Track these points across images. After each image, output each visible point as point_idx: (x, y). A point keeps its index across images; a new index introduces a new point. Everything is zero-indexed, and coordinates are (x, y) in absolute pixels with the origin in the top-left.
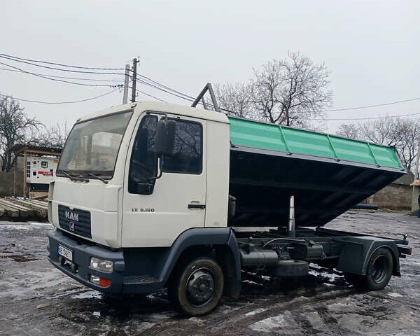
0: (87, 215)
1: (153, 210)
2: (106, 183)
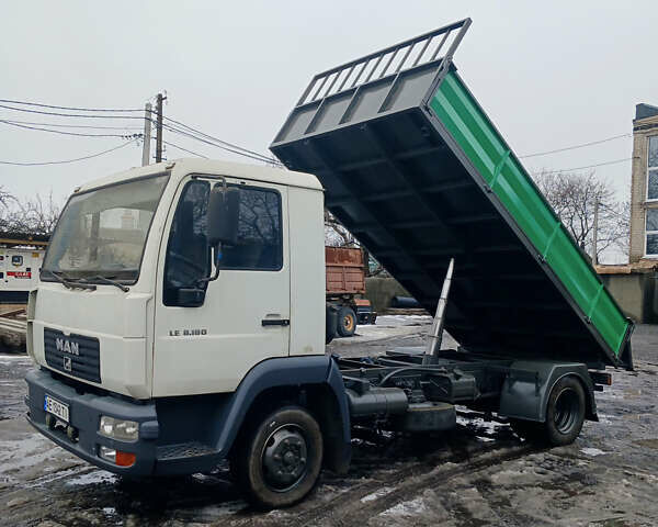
0: (94, 345)
1: (204, 332)
2: (126, 290)
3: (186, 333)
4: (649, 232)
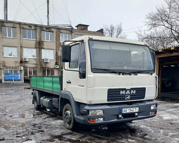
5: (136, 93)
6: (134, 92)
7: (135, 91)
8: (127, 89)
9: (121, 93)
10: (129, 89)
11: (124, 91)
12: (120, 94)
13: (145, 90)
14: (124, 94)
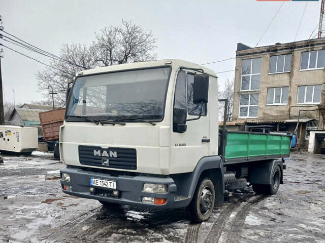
0: (133, 152)
1: (185, 145)
2: (154, 125)
3: (180, 145)
4: (241, 106)
5: (118, 157)
6: (115, 155)
7: (115, 152)
8: (103, 147)
9: (96, 153)
10: (107, 148)
11: (99, 151)
12: (93, 155)
13: (135, 154)
14: (100, 155)
